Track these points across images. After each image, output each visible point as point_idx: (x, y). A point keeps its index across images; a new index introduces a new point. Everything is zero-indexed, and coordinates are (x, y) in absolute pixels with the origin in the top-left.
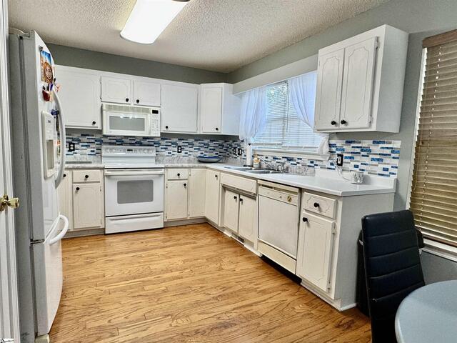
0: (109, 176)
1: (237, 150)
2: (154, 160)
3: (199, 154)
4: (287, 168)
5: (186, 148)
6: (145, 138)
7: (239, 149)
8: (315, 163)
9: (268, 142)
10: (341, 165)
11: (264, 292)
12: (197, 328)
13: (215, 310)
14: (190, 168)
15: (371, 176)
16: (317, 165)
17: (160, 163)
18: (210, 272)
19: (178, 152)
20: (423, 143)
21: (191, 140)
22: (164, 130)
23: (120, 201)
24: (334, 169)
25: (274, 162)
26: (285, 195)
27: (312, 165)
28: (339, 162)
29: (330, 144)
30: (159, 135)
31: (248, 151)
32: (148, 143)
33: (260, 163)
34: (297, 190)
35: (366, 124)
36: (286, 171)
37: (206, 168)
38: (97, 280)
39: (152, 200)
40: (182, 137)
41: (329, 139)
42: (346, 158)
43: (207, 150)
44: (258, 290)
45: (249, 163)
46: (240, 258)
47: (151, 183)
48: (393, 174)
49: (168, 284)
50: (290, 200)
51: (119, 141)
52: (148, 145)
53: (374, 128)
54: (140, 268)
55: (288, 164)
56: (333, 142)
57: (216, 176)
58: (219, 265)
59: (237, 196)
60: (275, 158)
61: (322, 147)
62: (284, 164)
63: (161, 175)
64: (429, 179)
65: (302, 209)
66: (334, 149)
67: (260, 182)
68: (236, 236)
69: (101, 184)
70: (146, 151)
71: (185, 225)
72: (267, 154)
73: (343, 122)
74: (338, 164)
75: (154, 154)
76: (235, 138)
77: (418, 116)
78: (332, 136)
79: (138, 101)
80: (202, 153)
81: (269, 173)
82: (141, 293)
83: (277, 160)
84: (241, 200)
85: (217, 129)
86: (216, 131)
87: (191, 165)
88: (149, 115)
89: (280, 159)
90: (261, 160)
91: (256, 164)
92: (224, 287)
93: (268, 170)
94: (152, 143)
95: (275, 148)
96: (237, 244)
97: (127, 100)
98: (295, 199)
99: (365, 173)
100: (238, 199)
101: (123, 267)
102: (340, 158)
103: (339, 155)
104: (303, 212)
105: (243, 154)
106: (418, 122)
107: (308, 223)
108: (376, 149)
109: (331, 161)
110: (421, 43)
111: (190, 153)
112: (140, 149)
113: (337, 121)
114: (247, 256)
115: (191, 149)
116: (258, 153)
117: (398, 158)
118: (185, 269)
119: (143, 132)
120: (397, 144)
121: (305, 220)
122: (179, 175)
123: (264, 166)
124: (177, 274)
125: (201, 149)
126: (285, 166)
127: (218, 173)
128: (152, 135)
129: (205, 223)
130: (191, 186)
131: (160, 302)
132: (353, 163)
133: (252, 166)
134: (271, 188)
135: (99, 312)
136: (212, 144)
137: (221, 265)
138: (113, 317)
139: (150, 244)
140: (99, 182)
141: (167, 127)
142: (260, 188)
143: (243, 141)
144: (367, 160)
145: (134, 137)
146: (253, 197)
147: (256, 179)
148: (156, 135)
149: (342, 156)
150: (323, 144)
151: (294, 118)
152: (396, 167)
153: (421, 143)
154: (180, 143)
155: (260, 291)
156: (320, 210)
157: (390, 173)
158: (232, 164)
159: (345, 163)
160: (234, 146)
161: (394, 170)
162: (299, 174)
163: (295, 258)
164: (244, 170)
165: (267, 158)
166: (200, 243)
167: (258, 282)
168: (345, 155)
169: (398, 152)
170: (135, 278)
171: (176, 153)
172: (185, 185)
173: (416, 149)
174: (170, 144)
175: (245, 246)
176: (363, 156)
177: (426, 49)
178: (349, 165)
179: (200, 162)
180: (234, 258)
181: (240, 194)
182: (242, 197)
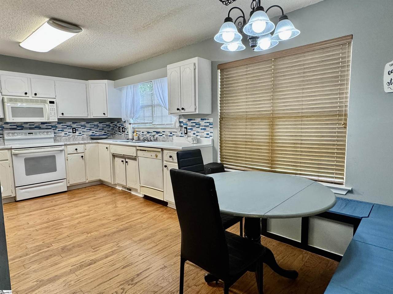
0: (16, 155)
1: (121, 129)
2: (53, 140)
3: (90, 133)
4: (157, 138)
5: (80, 129)
6: (43, 123)
7: (123, 128)
8: (173, 133)
9: (143, 122)
10: (186, 133)
11: (144, 213)
12: (104, 234)
13: (115, 225)
14: (85, 144)
15: (201, 138)
16: (174, 135)
17: (59, 142)
18: (109, 210)
19: (73, 133)
20: (222, 119)
21: (83, 123)
22: (60, 116)
23: (28, 174)
24: (183, 136)
25: (148, 135)
26: (154, 154)
27: (171, 135)
28: (186, 132)
29: (180, 122)
30: (57, 121)
31: (130, 129)
32: (46, 127)
33: (139, 137)
34: (160, 150)
35: (194, 111)
36: (156, 140)
37: (98, 143)
38: (24, 226)
39: (55, 170)
40: (75, 121)
41: (179, 119)
42: (189, 129)
43: (98, 130)
44: (142, 212)
45: (130, 137)
46: (128, 200)
47: (53, 157)
48: (211, 136)
49: (80, 220)
50: (157, 157)
51: (20, 127)
52: (46, 129)
53: (197, 112)
54: (56, 215)
55: (157, 136)
56: (181, 120)
57: (107, 148)
58: (114, 205)
59: (124, 160)
60: (148, 133)
61: (175, 124)
62: (154, 136)
63: (61, 151)
64: (226, 137)
65: (164, 161)
66: (182, 124)
67: (138, 148)
68: (125, 188)
69: (9, 162)
70: (45, 134)
71: (85, 187)
72: (143, 129)
73: (183, 109)
74: (185, 133)
75: (53, 135)
76: (119, 120)
77: (219, 105)
78: (181, 116)
79: (36, 94)
80: (93, 133)
81: (145, 142)
82: (62, 227)
83: (150, 134)
84: (127, 162)
85: (104, 114)
86: (104, 115)
87: (86, 142)
88: (47, 105)
89: (152, 133)
90: (139, 135)
91: (136, 138)
92: (119, 215)
93: (144, 140)
94: (50, 127)
95: (148, 126)
96: (127, 193)
97: (26, 93)
98: (160, 155)
99: (198, 137)
100: (124, 162)
101: (41, 217)
102: (186, 129)
103: (185, 128)
104: (165, 162)
105: (126, 131)
106: (219, 108)
107: (167, 168)
108: (203, 123)
109: (181, 132)
110: (217, 67)
111: (83, 133)
112: (40, 132)
113: (180, 109)
114: (133, 198)
115: (84, 130)
116: (137, 130)
117: (212, 128)
118: (90, 211)
119: (42, 118)
120: (211, 120)
121: (166, 166)
122: (76, 149)
123: (142, 138)
124: (85, 214)
125: (93, 129)
126: (155, 137)
127: (108, 146)
128: (50, 121)
129: (101, 184)
130: (87, 157)
131: (76, 228)
132: (193, 132)
133: (133, 139)
134: (145, 151)
135: (33, 240)
136: (101, 125)
137: (116, 205)
138: (45, 240)
139: (59, 202)
140: (7, 160)
141: (63, 114)
142: (139, 152)
143: (125, 122)
144: (199, 130)
145: (33, 122)
146: (134, 159)
147: (135, 146)
148: (54, 121)
149: (186, 128)
150: (176, 122)
151: (159, 105)
152: (212, 133)
153: (221, 119)
154: (74, 126)
155: (143, 213)
156: (173, 159)
157: (210, 136)
158: (118, 139)
159: (189, 132)
160: (118, 125)
161: (211, 134)
162: (164, 141)
163: (162, 190)
164: (127, 142)
165: (143, 132)
166: (98, 196)
167: (141, 209)
168: (188, 127)
169: (212, 124)
170: (54, 221)
171: (72, 134)
172: (82, 157)
173: (220, 122)
174: (66, 127)
175: (132, 193)
176: (197, 127)
177: (219, 70)
178: (191, 133)
179: (92, 139)
180: (125, 200)
181: (125, 158)
182: (127, 160)
